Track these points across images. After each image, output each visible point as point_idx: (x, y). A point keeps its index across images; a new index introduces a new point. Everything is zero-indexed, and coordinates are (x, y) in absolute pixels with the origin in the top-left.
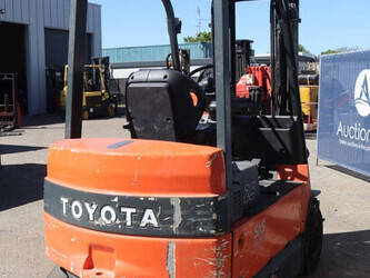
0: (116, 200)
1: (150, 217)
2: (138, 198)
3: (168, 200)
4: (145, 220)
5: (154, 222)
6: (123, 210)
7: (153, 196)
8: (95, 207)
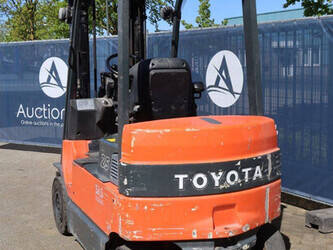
0: (239, 164)
1: (258, 173)
2: (252, 159)
3: (266, 156)
4: (256, 175)
5: (260, 175)
6: (243, 170)
7: (260, 155)
8: (221, 174)
